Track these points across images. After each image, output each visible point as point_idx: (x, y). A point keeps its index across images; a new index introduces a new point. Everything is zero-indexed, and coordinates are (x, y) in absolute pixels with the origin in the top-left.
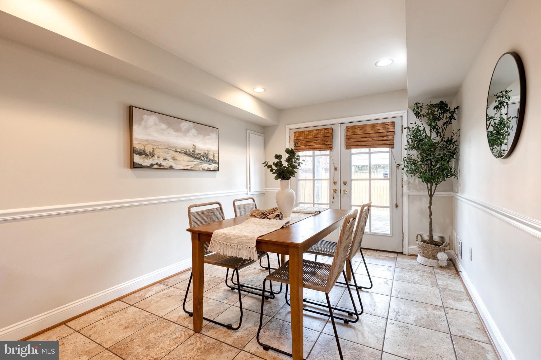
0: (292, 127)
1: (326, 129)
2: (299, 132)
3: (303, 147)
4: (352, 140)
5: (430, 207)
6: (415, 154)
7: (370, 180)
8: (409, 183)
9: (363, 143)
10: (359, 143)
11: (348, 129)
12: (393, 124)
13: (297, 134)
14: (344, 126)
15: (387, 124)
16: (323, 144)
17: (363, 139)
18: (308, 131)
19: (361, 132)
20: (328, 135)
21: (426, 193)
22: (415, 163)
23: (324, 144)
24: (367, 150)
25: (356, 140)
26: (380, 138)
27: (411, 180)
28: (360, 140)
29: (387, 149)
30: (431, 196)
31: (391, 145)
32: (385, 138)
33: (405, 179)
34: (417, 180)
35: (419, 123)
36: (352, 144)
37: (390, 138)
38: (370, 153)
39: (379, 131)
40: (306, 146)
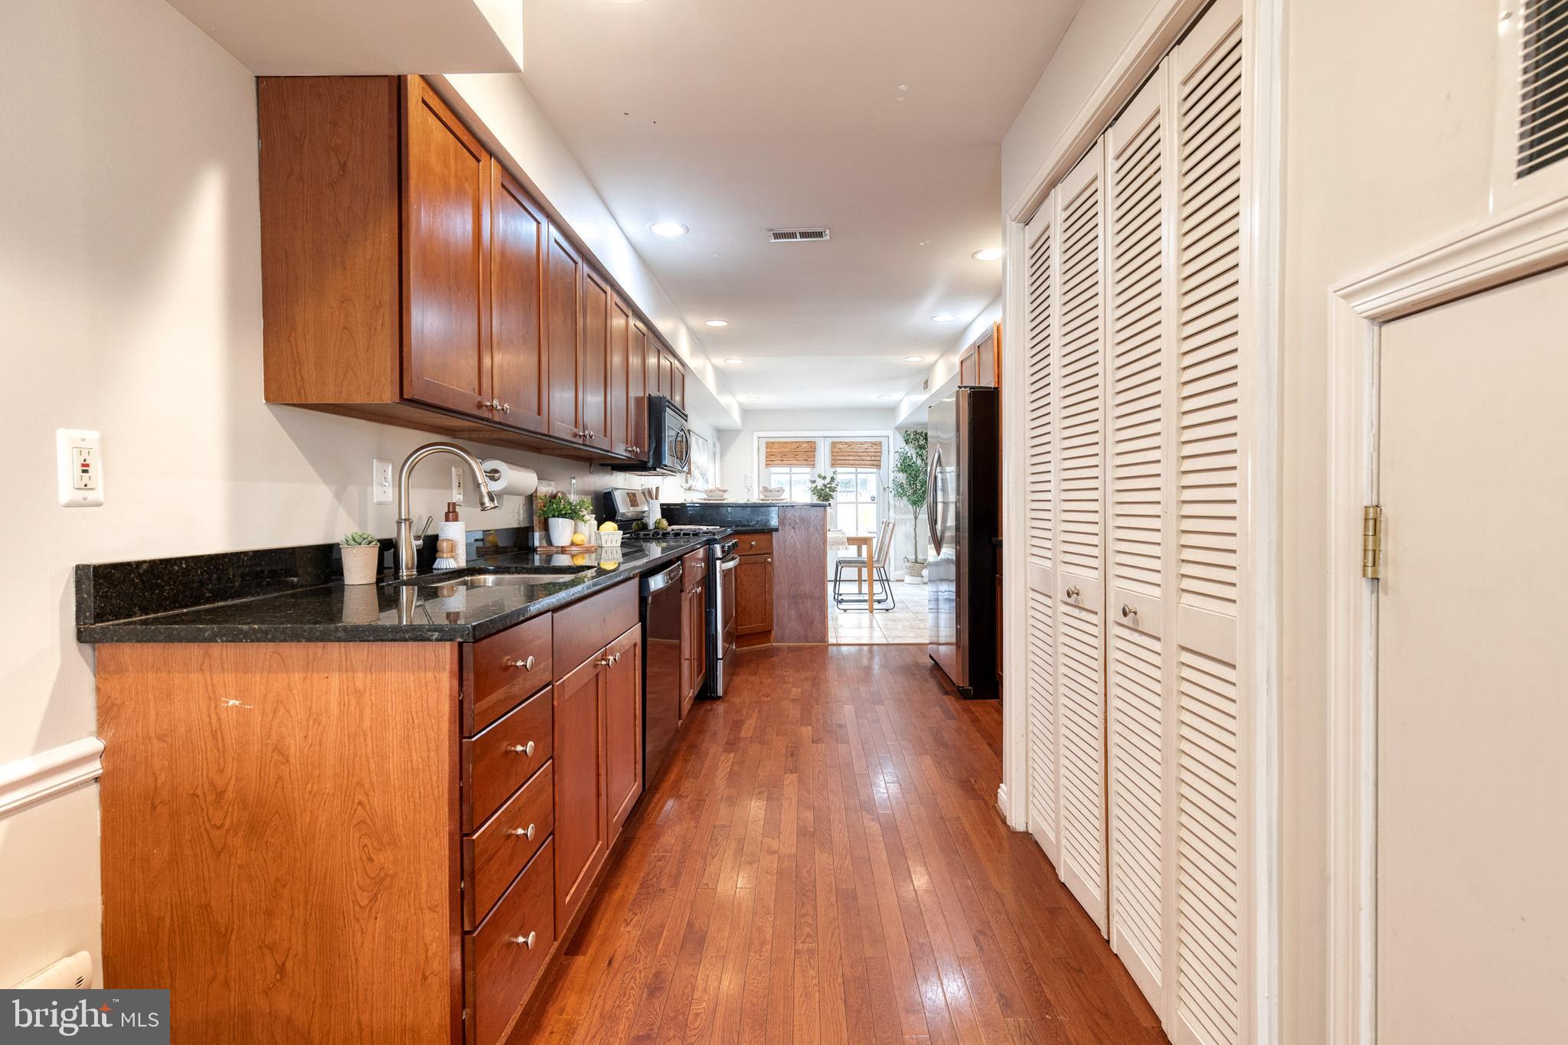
0: (762, 434)
1: (808, 442)
2: (773, 443)
3: (779, 462)
4: (838, 458)
5: (915, 530)
6: (902, 477)
7: (857, 503)
8: (895, 506)
9: (852, 462)
10: (846, 462)
11: (834, 445)
12: (880, 444)
13: (769, 445)
14: (829, 441)
15: (875, 444)
16: (804, 460)
17: (850, 458)
18: (786, 443)
19: (848, 449)
20: (811, 449)
21: (912, 517)
22: (901, 485)
23: (806, 460)
24: (853, 470)
25: (842, 458)
26: (869, 458)
27: (897, 504)
28: (847, 458)
29: (874, 470)
30: (916, 518)
31: (878, 466)
32: (873, 458)
33: (892, 502)
34: (904, 502)
35: (907, 448)
36: (838, 462)
37: (878, 458)
38: (856, 473)
39: (868, 450)
40: (782, 461)
